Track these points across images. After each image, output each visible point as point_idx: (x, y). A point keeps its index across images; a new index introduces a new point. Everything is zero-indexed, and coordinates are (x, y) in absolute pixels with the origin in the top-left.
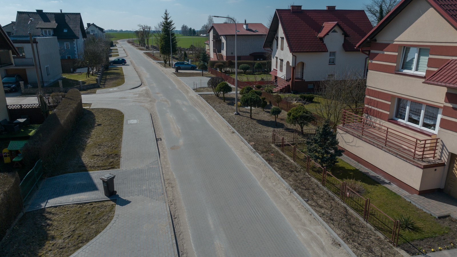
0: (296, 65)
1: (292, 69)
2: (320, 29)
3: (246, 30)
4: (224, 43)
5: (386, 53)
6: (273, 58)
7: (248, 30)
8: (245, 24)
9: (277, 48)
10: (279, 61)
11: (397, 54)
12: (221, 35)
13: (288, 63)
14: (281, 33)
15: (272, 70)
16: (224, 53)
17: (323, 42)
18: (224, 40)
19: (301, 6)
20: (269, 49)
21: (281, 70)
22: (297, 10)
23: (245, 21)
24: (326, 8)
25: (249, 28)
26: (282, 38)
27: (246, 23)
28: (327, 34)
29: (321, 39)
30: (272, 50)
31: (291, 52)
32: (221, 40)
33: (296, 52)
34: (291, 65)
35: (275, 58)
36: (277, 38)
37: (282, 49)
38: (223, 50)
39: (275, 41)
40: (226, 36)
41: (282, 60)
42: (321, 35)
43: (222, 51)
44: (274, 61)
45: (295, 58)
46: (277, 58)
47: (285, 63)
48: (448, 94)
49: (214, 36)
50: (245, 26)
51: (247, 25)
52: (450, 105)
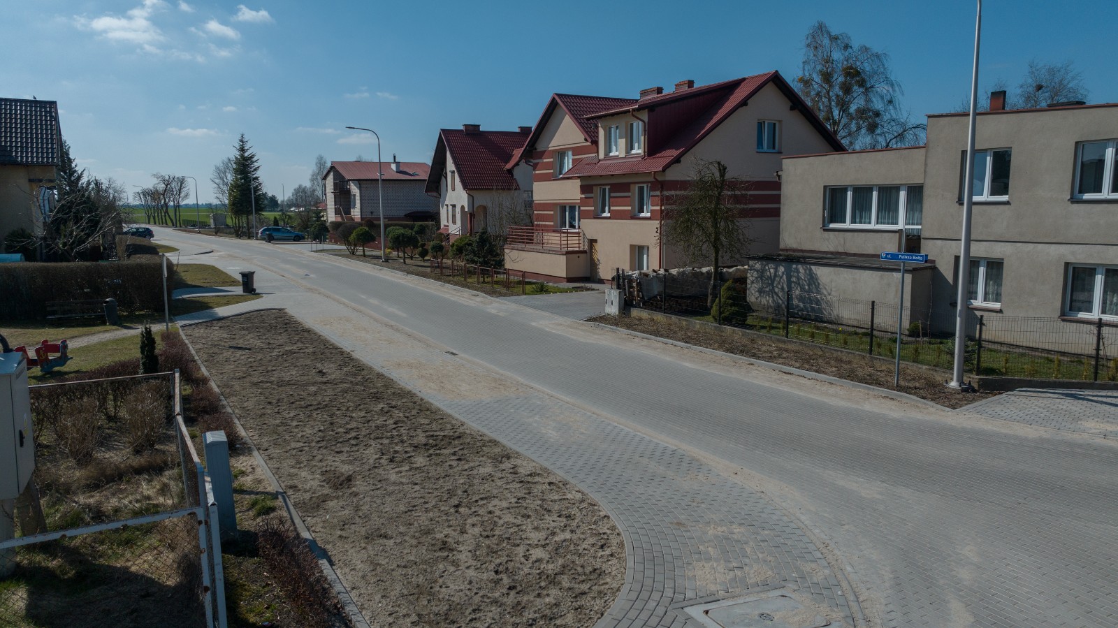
0: (475, 209)
1: (470, 216)
2: (508, 157)
3: (397, 172)
4: (355, 195)
5: (545, 161)
6: (442, 207)
7: (399, 172)
8: (395, 162)
9: (447, 190)
10: (450, 208)
11: (552, 160)
12: (349, 180)
13: (463, 207)
14: (450, 165)
15: (442, 226)
16: (356, 213)
17: (512, 176)
18: (355, 190)
19: (479, 126)
20: (435, 194)
21: (454, 222)
22: (472, 132)
23: (395, 157)
24: (518, 130)
25: (401, 169)
26: (453, 172)
27: (397, 161)
28: (517, 164)
29: (510, 171)
30: (440, 195)
31: (464, 189)
32: (348, 192)
33: (472, 189)
34: (466, 210)
35: (445, 207)
36: (446, 174)
37: (453, 189)
38: (354, 207)
39: (443, 179)
40: (360, 182)
41: (454, 206)
42: (509, 166)
43: (352, 210)
44: (443, 212)
45: (471, 198)
46: (447, 205)
47: (458, 210)
48: (582, 187)
49: (335, 184)
50: (394, 167)
51: (398, 164)
52: (583, 196)
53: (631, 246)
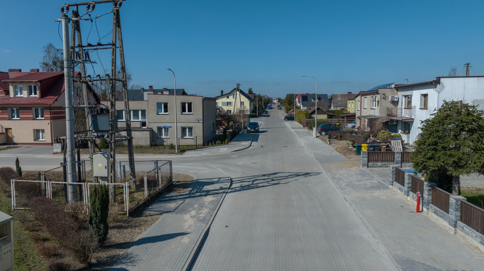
53: (33, 130)
